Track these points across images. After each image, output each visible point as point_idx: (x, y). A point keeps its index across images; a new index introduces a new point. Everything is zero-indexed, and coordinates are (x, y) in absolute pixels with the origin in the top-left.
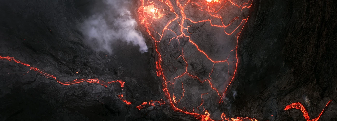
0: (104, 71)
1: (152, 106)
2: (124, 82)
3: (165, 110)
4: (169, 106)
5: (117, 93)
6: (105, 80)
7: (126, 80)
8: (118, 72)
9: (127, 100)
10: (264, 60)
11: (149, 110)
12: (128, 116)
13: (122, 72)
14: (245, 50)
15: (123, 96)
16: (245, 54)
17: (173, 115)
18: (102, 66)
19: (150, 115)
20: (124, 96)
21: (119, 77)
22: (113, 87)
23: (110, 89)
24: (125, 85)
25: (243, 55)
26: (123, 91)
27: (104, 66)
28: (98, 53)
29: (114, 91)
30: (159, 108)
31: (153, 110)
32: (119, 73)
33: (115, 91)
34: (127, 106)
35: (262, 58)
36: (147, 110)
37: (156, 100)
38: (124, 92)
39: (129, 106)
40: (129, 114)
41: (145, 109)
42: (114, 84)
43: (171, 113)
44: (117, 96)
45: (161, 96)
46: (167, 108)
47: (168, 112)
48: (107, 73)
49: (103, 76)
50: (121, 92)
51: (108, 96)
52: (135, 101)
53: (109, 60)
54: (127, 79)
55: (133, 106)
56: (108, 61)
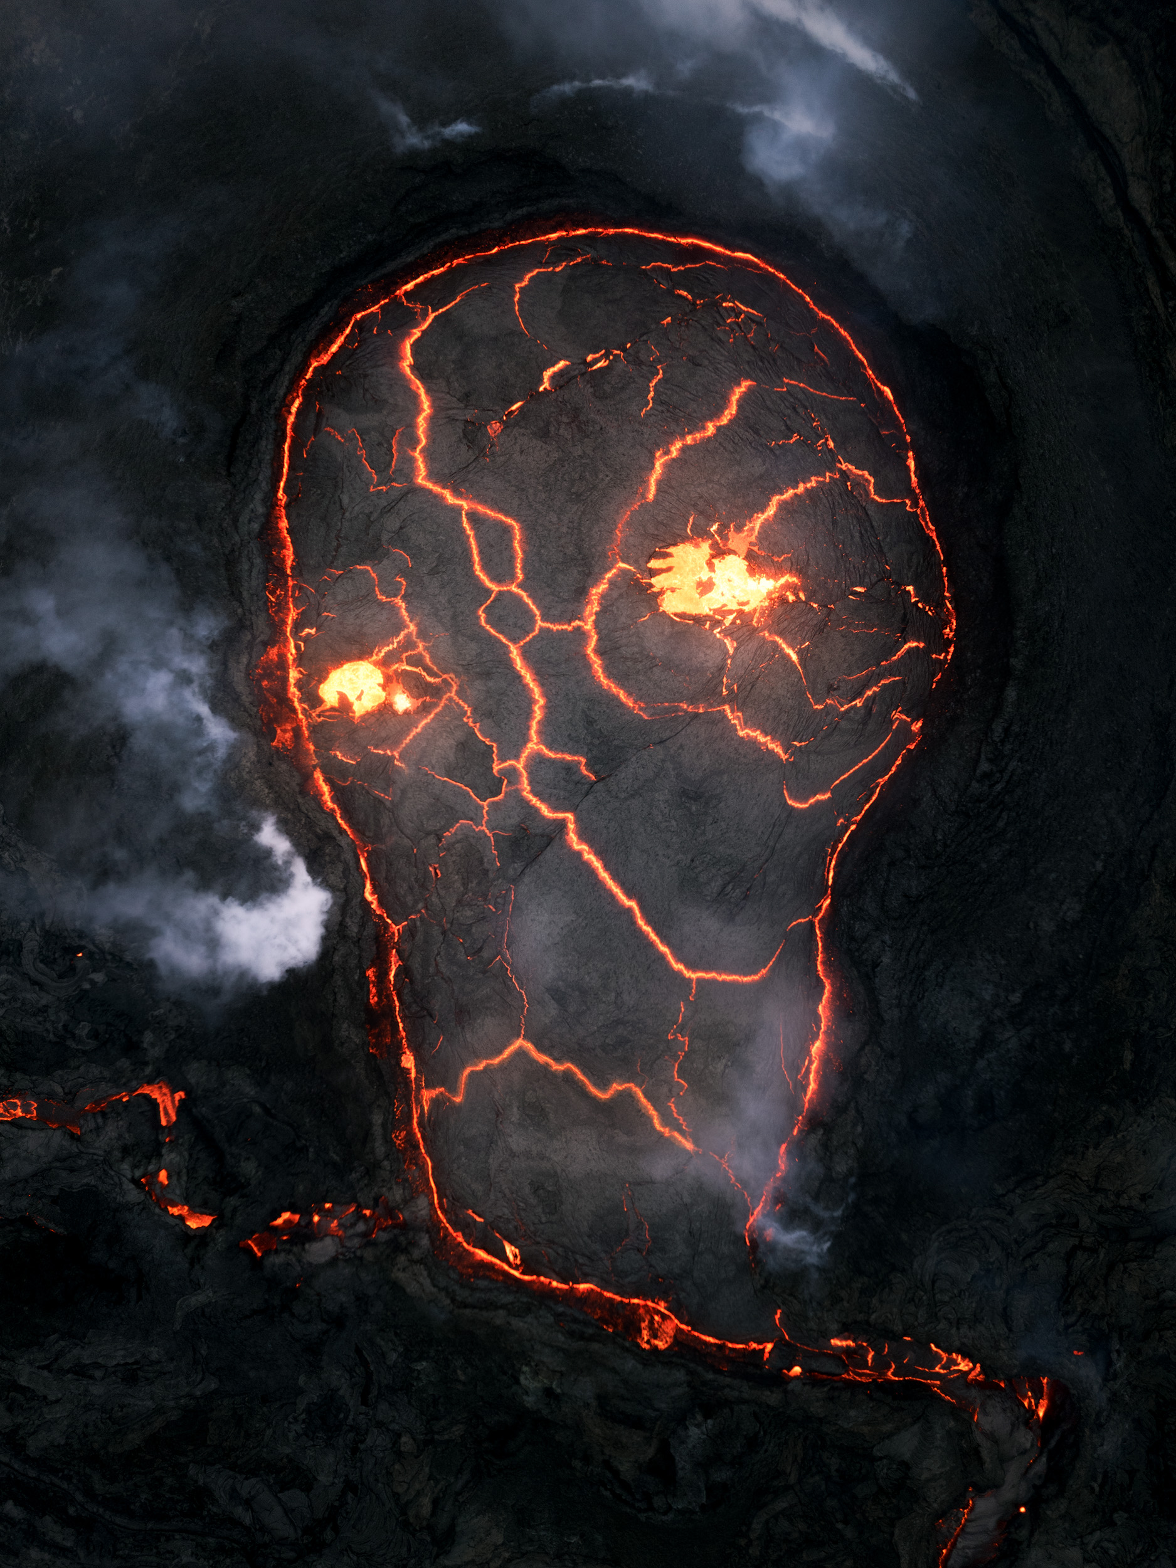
0: (68, 1043)
1: (328, 1241)
2: (180, 1095)
3: (404, 1270)
4: (425, 1241)
5: (135, 1166)
6: (70, 1097)
7: (193, 1081)
8: (148, 1037)
9: (187, 1200)
10: (998, 1012)
11: (310, 1264)
12: (197, 1300)
13: (172, 1037)
14: (887, 938)
15: (169, 1177)
16: (886, 960)
17: (453, 1300)
18: (52, 1018)
19: (318, 1294)
20: (175, 1178)
21: (148, 1070)
22: (111, 1131)
23: (97, 1144)
24: (183, 1108)
25: (875, 965)
26: (171, 1151)
27: (64, 1017)
28: (37, 950)
29: (117, 1154)
30: (369, 1254)
31: (333, 1262)
32: (153, 1045)
33: (126, 1151)
34: (187, 1237)
35: (988, 998)
36: (299, 1261)
37: (354, 1199)
38: (173, 1155)
39: (202, 1236)
40: (197, 1287)
41: (289, 1252)
42: (118, 1114)
43: (440, 1289)
44: (135, 1182)
45: (384, 1181)
46: (416, 1254)
47: (421, 1279)
48: (84, 1052)
49: (60, 1072)
50: (160, 1155)
51: (87, 1184)
52: (235, 1210)
53: (99, 977)
54: (196, 1072)
55: (221, 1239)
56: (87, 986)
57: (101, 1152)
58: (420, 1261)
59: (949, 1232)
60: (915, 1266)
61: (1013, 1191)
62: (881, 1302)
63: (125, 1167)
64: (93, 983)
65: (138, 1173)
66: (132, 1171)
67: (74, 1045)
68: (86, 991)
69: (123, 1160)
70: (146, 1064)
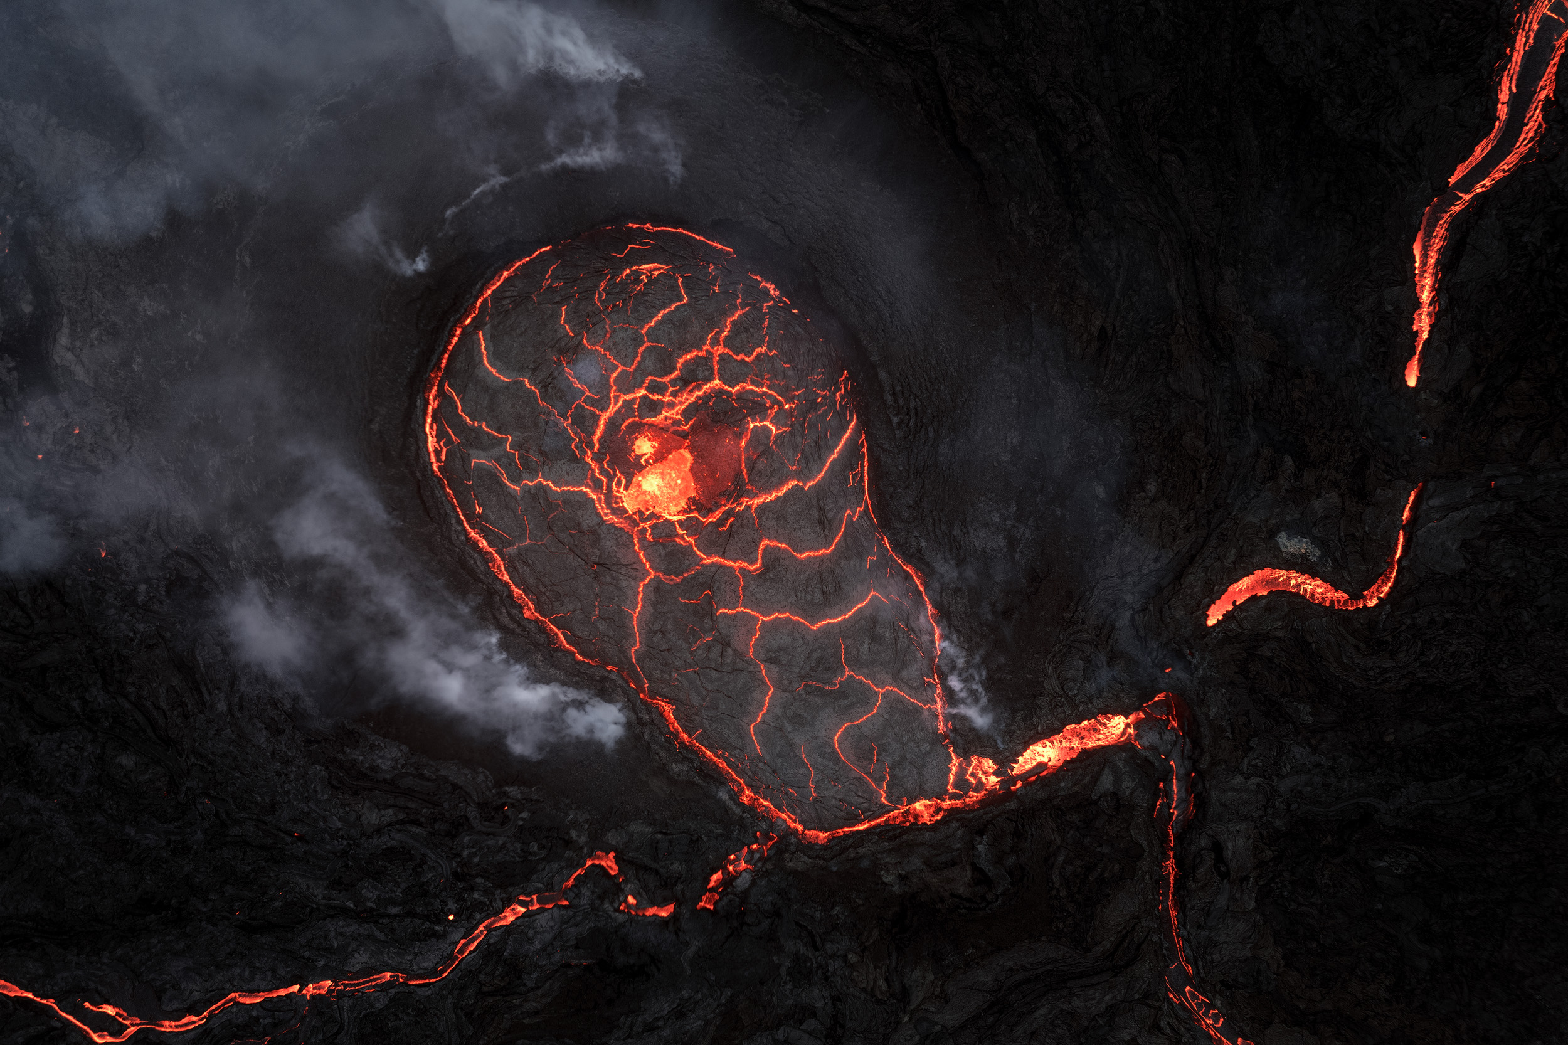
0: (530, 858)
1: (744, 874)
3: (791, 861)
4: (793, 840)
5: (612, 903)
7: (614, 843)
8: (574, 834)
10: (1009, 523)
11: (742, 892)
12: (690, 952)
13: (587, 826)
14: (916, 534)
15: (635, 898)
16: (923, 544)
17: (824, 860)
18: (512, 849)
19: (756, 905)
20: (638, 897)
21: (585, 850)
22: (586, 892)
23: (582, 903)
25: (920, 550)
26: (626, 884)
27: (518, 845)
28: (478, 816)
29: (597, 902)
30: (769, 866)
31: (753, 882)
32: (579, 836)
33: (601, 898)
35: (997, 520)
36: (735, 895)
37: (744, 845)
38: (629, 886)
39: (674, 917)
40: (687, 944)
41: (728, 894)
43: (814, 858)
44: (617, 910)
45: (751, 823)
46: (792, 848)
47: (803, 859)
48: (542, 859)
49: (535, 876)
50: (622, 890)
51: (590, 928)
52: (682, 892)
53: (525, 815)
54: (612, 838)
55: (684, 910)
56: (521, 823)
57: (587, 906)
58: (797, 851)
59: (1054, 657)
60: (1046, 687)
61: (1076, 611)
62: (1039, 718)
63: (606, 906)
64: (522, 819)
65: (616, 905)
66: (612, 906)
67: (534, 858)
68: (522, 826)
69: (602, 903)
70: (582, 848)
